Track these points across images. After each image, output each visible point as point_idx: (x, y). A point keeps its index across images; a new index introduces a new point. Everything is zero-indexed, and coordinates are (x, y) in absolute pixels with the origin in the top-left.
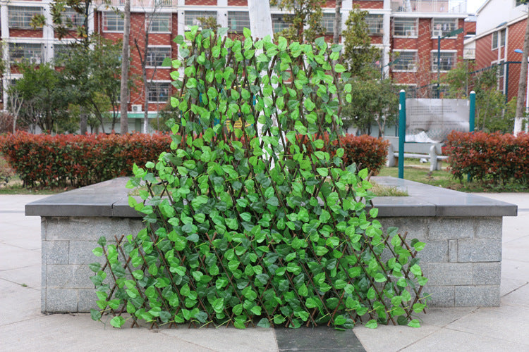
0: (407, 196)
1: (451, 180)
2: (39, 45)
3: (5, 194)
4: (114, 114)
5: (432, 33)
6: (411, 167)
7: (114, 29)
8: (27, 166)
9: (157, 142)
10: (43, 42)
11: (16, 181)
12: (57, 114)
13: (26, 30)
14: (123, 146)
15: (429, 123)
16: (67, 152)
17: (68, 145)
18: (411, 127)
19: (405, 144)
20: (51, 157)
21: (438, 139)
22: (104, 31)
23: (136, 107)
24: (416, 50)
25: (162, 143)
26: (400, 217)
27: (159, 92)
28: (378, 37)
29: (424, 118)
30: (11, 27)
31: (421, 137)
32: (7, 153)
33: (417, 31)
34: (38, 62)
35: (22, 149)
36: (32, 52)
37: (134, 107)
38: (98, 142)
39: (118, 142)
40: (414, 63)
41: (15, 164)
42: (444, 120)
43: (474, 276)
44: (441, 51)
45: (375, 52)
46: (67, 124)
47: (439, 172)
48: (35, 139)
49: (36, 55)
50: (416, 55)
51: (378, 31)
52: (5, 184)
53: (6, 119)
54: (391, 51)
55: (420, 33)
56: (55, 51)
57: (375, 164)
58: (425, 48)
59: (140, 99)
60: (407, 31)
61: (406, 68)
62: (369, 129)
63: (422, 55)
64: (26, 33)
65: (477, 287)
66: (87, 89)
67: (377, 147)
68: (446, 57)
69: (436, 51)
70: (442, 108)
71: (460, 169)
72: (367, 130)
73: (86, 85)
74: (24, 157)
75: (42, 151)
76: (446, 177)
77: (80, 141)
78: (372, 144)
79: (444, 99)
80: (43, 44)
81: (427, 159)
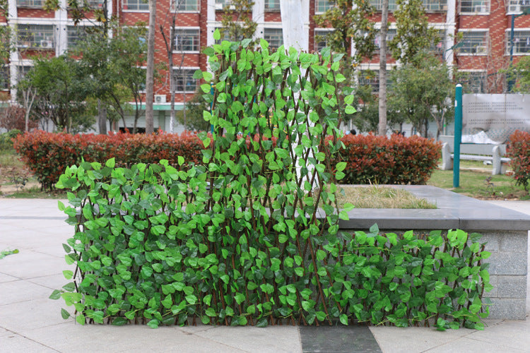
0: (435, 208)
1: (514, 186)
2: (50, 27)
3: (23, 198)
4: (137, 105)
5: (507, 7)
6: (471, 171)
7: (135, 8)
8: (46, 168)
9: (185, 143)
10: (55, 23)
11: (34, 184)
12: (71, 107)
13: (36, 10)
14: (149, 147)
15: (490, 122)
16: (88, 153)
17: (90, 146)
18: (468, 126)
19: (461, 145)
20: (71, 158)
21: (500, 140)
22: (123, 11)
23: (160, 98)
24: (488, 30)
25: (190, 144)
27: (186, 80)
28: (440, 15)
29: (483, 116)
30: (19, 6)
31: (479, 138)
32: (25, 153)
33: (489, 6)
34: (49, 46)
35: (40, 149)
36: (42, 34)
37: (157, 97)
38: (122, 143)
39: (144, 142)
40: (484, 44)
41: (33, 165)
42: (507, 118)
43: (499, 288)
44: (515, 30)
45: (433, 34)
46: (82, 117)
47: (503, 177)
48: (54, 139)
49: (48, 38)
50: (487, 36)
51: (442, 7)
52: (21, 188)
53: (15, 112)
54: (456, 32)
55: (492, 8)
56: (69, 34)
57: (425, 168)
58: (498, 27)
59: (164, 88)
60: (477, 6)
61: (474, 51)
62: (426, 124)
63: (495, 35)
64: (36, 13)
65: (502, 300)
66: (108, 80)
67: (428, 149)
68: (524, 37)
69: (509, 29)
70: (505, 105)
71: (525, 173)
72: (424, 126)
73: (107, 76)
74: (43, 158)
75: (61, 151)
76: (509, 183)
77: (103, 141)
78: (423, 146)
79: (507, 95)
80: (55, 26)
81: (492, 161)
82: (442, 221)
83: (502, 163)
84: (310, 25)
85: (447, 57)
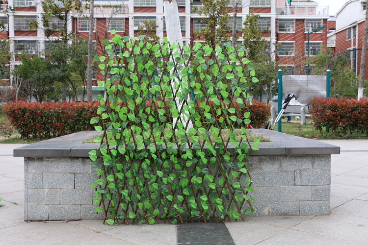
0: (269, 141)
1: (314, 131)
2: (34, 42)
4: (84, 88)
5: (305, 29)
7: (85, 29)
8: (23, 124)
10: (37, 39)
11: (16, 134)
12: (46, 89)
13: (26, 32)
14: (88, 110)
15: (299, 92)
16: (50, 114)
17: (51, 110)
18: (286, 95)
20: (40, 118)
22: (79, 31)
24: (294, 41)
26: (262, 155)
28: (267, 33)
29: (295, 89)
30: (15, 29)
32: (10, 115)
33: (295, 28)
34: (34, 53)
35: (20, 112)
36: (30, 46)
38: (72, 108)
39: (85, 107)
40: (293, 50)
41: (15, 123)
42: (309, 90)
43: (312, 194)
44: (310, 42)
45: (264, 43)
46: (53, 95)
47: (307, 126)
48: (29, 106)
49: (33, 48)
50: (294, 45)
51: (267, 28)
52: (9, 137)
53: (12, 92)
54: (276, 42)
55: (296, 29)
56: (45, 45)
57: (261, 120)
58: (300, 40)
59: (103, 78)
60: (287, 28)
61: (287, 54)
62: (261, 96)
63: (298, 45)
64: (26, 33)
65: (315, 202)
66: (66, 70)
67: (262, 109)
68: (315, 46)
69: (307, 42)
70: (308, 82)
71: (320, 123)
72: (259, 97)
73: (66, 68)
74: (22, 118)
75: (33, 114)
76: (311, 129)
77: (60, 107)
78: (259, 107)
79: (309, 76)
80: (37, 41)
81: (300, 117)
82: (274, 149)
83: (307, 117)
84: (191, 39)
85: (271, 56)
